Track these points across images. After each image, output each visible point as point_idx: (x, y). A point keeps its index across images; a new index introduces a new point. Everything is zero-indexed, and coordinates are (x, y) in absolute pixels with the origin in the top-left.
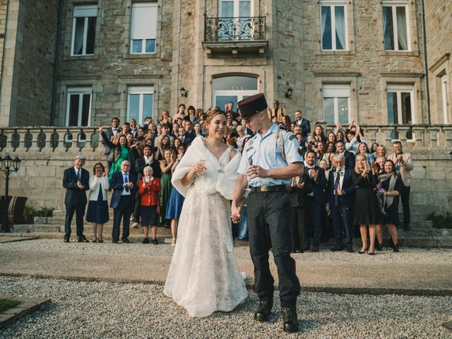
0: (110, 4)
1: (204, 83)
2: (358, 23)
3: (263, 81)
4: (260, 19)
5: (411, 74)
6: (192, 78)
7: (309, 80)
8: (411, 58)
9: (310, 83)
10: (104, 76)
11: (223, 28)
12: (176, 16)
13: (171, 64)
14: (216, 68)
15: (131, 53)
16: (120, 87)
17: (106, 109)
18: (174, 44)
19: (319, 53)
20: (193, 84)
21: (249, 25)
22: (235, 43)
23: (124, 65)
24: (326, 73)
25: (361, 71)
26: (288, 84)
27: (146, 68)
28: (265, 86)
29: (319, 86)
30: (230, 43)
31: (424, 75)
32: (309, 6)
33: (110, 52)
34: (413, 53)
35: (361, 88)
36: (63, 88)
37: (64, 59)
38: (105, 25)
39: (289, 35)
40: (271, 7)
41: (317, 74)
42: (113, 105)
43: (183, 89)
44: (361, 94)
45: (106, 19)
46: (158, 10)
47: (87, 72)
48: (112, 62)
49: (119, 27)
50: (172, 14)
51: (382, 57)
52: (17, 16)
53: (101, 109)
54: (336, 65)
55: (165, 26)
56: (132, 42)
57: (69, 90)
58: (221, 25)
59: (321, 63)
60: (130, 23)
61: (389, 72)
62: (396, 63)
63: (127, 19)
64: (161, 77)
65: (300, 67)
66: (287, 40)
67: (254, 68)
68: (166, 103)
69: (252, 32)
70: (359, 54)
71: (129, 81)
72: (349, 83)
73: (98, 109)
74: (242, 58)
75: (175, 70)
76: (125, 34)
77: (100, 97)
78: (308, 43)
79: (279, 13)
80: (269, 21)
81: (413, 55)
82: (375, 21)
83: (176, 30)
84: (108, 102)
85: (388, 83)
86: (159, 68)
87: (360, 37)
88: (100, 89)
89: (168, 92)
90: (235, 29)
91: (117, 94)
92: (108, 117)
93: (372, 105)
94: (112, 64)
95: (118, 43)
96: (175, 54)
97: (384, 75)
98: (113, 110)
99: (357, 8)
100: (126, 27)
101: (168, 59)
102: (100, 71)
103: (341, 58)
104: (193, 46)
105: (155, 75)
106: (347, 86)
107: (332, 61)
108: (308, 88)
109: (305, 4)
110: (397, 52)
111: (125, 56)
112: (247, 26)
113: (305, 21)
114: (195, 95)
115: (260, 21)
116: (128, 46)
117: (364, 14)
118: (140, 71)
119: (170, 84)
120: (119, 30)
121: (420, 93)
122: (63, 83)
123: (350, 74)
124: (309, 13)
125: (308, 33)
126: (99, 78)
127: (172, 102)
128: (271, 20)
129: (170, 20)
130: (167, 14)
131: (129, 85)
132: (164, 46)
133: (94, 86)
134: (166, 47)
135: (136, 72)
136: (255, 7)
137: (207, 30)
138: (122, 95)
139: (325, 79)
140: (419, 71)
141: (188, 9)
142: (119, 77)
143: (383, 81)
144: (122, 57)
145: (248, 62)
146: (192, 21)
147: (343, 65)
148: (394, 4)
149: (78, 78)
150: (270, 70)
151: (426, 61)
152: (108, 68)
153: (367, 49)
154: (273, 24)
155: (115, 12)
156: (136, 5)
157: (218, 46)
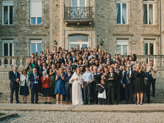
2: (132, 11)
3: (91, 37)
5: (154, 35)
6: (59, 36)
8: (154, 28)
9: (111, 39)
10: (19, 35)
12: (51, 7)
13: (49, 29)
14: (70, 31)
15: (31, 24)
16: (26, 40)
17: (20, 50)
18: (50, 20)
19: (115, 25)
20: (60, 39)
23: (27, 29)
24: (118, 34)
25: (133, 33)
26: (101, 39)
27: (38, 31)
28: (92, 40)
29: (115, 40)
30: (76, 19)
31: (159, 36)
32: (111, 3)
33: (21, 24)
34: (155, 25)
35: (133, 41)
39: (102, 16)
40: (94, 3)
41: (114, 35)
42: (24, 49)
43: (55, 41)
44: (133, 44)
45: (18, 7)
46: (42, 4)
47: (11, 33)
48: (22, 28)
49: (25, 11)
50: (49, 5)
51: (142, 27)
53: (18, 50)
54: (122, 31)
55: (46, 11)
56: (31, 18)
57: (3, 41)
58: (72, 11)
59: (116, 30)
60: (29, 9)
61: (145, 34)
62: (148, 30)
63: (28, 7)
64: (45, 35)
65: (107, 32)
66: (101, 19)
67: (87, 31)
68: (48, 48)
69: (86, 14)
70: (132, 26)
71: (30, 37)
72: (128, 39)
73: (17, 50)
74: (82, 27)
75: (51, 32)
76: (28, 15)
77: (18, 45)
78: (110, 20)
79: (97, 6)
82: (140, 11)
83: (51, 13)
84: (21, 47)
85: (144, 39)
86: (44, 31)
87: (133, 18)
88: (17, 41)
89: (49, 43)
90: (78, 13)
91: (25, 43)
92: (22, 54)
93: (137, 49)
95: (24, 19)
96: (51, 25)
97: (143, 35)
98: (24, 51)
99: (132, 4)
100: (28, 12)
101: (47, 28)
102: (17, 32)
103: (125, 27)
105: (42, 35)
106: (127, 40)
107: (121, 29)
108: (110, 41)
109: (109, 2)
110: (149, 25)
111: (28, 25)
112: (84, 11)
113: (109, 10)
114: (61, 44)
115: (90, 9)
116: (29, 21)
117: (135, 7)
118: (35, 32)
119: (49, 39)
120: (25, 13)
121: (157, 43)
122: (0, 38)
123: (128, 35)
124: (111, 7)
125: (110, 16)
126: (16, 35)
127: (50, 47)
128: (94, 9)
129: (48, 8)
130: (47, 5)
131: (30, 39)
133: (14, 39)
134: (47, 22)
135: (33, 33)
136: (87, 2)
138: (28, 44)
139: (118, 37)
140: (158, 34)
141: (56, 3)
142: (26, 35)
143: (142, 38)
144: (26, 26)
145: (84, 29)
146: (58, 9)
147: (125, 31)
148: (148, 3)
149: (7, 35)
150: (94, 32)
151: (161, 29)
152: (20, 31)
153: (136, 24)
154: (95, 11)
155: (22, 4)
156: (32, 1)
157: (71, 20)
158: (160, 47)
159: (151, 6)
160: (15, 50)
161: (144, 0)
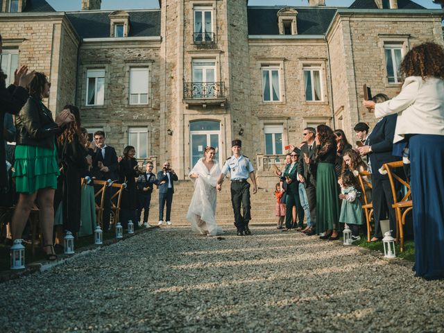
0: (114, 69)
1: (184, 126)
2: (287, 83)
3: (224, 124)
4: (221, 84)
5: (323, 117)
6: (175, 122)
7: (255, 122)
8: (323, 106)
9: (256, 124)
10: (111, 120)
11: (196, 90)
12: (162, 78)
13: (159, 112)
14: (192, 116)
15: (130, 104)
16: (123, 128)
17: (113, 144)
18: (161, 98)
19: (261, 103)
20: (176, 126)
21: (214, 87)
22: (204, 100)
23: (125, 112)
24: (266, 118)
25: (290, 116)
26: (240, 125)
27: (141, 115)
28: (225, 128)
29: (262, 126)
30: (201, 100)
31: (332, 117)
32: (254, 71)
33: (115, 103)
34: (324, 102)
35: (290, 127)
37: (82, 108)
38: (111, 84)
39: (240, 92)
40: (228, 74)
41: (260, 118)
42: (119, 141)
43: (169, 130)
44: (290, 131)
45: (111, 79)
46: (149, 74)
48: (117, 110)
49: (122, 85)
50: (159, 76)
51: (304, 106)
52: (57, 83)
54: (273, 112)
55: (154, 85)
56: (131, 95)
58: (195, 88)
59: (262, 110)
60: (129, 82)
61: (308, 116)
63: (126, 80)
64: (153, 121)
65: (248, 114)
66: (240, 96)
67: (217, 115)
68: (157, 139)
69: (216, 92)
70: (289, 104)
71: (130, 124)
72: (282, 124)
74: (209, 109)
75: (162, 116)
76: (126, 91)
77: (109, 135)
78: (254, 97)
79: (234, 78)
80: (227, 84)
81: (324, 104)
82: (299, 81)
83: (162, 88)
84: (115, 139)
85: (308, 123)
86: (151, 115)
87: (289, 92)
88: (109, 129)
89: (158, 131)
90: (204, 91)
91: (122, 133)
94: (117, 112)
95: (121, 96)
96: (162, 105)
97: (305, 118)
98: (119, 144)
99: (287, 72)
100: (127, 85)
101: (157, 108)
102: (109, 117)
103: (276, 107)
104: (176, 100)
106: (281, 126)
107: (270, 109)
108: (254, 127)
109: (251, 70)
110: (314, 102)
111: (126, 106)
112: (213, 89)
113: (252, 81)
114: (178, 134)
115: (221, 85)
116: (128, 99)
117: (292, 77)
118: (137, 117)
119: (159, 126)
120: (121, 87)
123: (282, 118)
124: (254, 76)
125: (253, 90)
126: (108, 122)
127: (161, 138)
129: (158, 81)
130: (156, 76)
131: (129, 127)
132: (154, 99)
133: (104, 127)
135: (135, 117)
136: (217, 74)
137: (185, 90)
138: (125, 134)
139: (266, 121)
140: (328, 115)
141: (171, 74)
142: (122, 121)
143: (304, 122)
144: (124, 107)
145: (214, 111)
146: (174, 83)
147: (277, 112)
148: (312, 69)
149: (92, 122)
150: (228, 117)
151: (333, 108)
152: (114, 115)
153: (294, 101)
154: (230, 85)
155: (118, 75)
156: (132, 69)
157: (193, 102)
159: (316, 73)
161: (304, 65)
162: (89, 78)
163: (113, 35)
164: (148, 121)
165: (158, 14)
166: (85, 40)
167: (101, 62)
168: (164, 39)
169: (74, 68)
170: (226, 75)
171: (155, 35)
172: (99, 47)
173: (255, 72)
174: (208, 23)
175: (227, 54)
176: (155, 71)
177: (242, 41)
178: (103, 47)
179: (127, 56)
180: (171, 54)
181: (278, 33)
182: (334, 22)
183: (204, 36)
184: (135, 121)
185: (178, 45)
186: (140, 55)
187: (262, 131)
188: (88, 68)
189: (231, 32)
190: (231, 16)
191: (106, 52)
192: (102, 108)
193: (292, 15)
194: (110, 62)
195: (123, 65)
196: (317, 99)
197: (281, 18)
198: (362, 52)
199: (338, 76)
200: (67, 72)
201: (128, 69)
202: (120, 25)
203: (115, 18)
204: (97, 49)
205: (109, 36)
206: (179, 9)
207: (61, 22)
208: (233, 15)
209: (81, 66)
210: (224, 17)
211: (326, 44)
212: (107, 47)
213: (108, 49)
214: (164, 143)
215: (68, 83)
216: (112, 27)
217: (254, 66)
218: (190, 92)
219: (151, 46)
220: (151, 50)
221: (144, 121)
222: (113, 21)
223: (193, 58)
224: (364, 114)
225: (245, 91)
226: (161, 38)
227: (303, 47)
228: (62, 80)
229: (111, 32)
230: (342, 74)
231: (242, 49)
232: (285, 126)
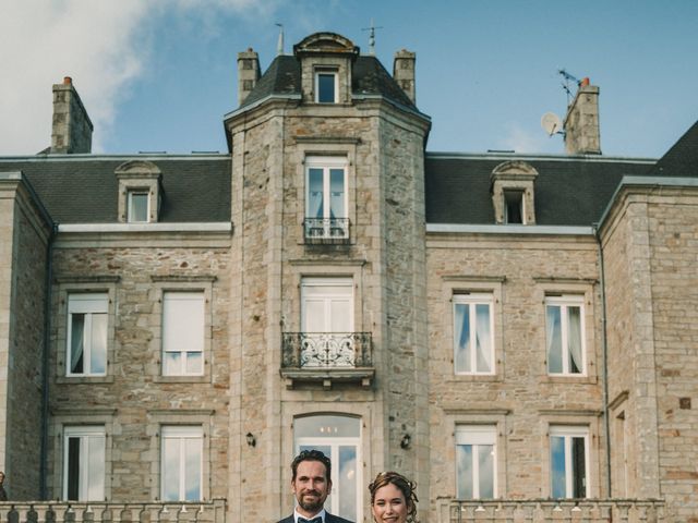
0: (127, 295)
1: (281, 427)
2: (508, 333)
3: (368, 425)
4: (363, 337)
5: (584, 411)
6: (263, 418)
7: (436, 419)
8: (585, 387)
9: (437, 424)
10: (123, 409)
11: (309, 349)
12: (235, 318)
13: (228, 392)
14: (299, 405)
15: (165, 374)
16: (149, 427)
17: (127, 462)
18: (232, 363)
19: (450, 379)
20: (265, 427)
21: (348, 344)
22: (328, 371)
23: (154, 392)
24: (461, 410)
25: (513, 406)
26: (404, 427)
27: (189, 399)
28: (371, 433)
29: (451, 428)
30: (320, 371)
31: (602, 413)
32: (437, 305)
33: (131, 372)
34: (588, 378)
35: (511, 432)
36: (58, 428)
37: (59, 381)
38: (121, 329)
39: (406, 353)
41: (448, 411)
42: (140, 456)
43: (250, 435)
44: (512, 440)
45: (122, 318)
46: (206, 308)
48: (135, 388)
49: (145, 332)
50: (227, 313)
51: (543, 386)
53: (121, 462)
54: (476, 396)
55: (217, 332)
56: (165, 355)
57: (67, 430)
58: (306, 344)
59: (453, 394)
60: (162, 326)
61: (552, 408)
63: (155, 319)
64: (214, 412)
65: (421, 401)
66: (404, 361)
67: (355, 404)
68: (223, 453)
69: (351, 355)
70: (510, 381)
71: (163, 419)
72: (495, 424)
73: (116, 462)
74: (337, 390)
75: (235, 403)
76: (154, 345)
77: (119, 443)
78: (435, 363)
79: (391, 321)
80: (377, 335)
81: (588, 382)
82: (535, 329)
83: (234, 340)
84: (131, 451)
85: (551, 424)
86: (210, 398)
87: (511, 353)
88: (118, 431)
89: (225, 436)
90: (328, 351)
91: (145, 439)
92: (132, 473)
93: (527, 457)
94: (135, 392)
95: (144, 357)
96: (235, 379)
97: (544, 412)
98: (140, 463)
99: (508, 309)
100: (156, 332)
101: (223, 385)
102: (119, 402)
103: (483, 386)
104: (264, 369)
105: (203, 411)
106: (492, 428)
107: (470, 391)
108: (433, 430)
109: (430, 302)
110: (566, 378)
111: (155, 379)
112: (345, 347)
113: (431, 328)
114: (270, 445)
115: (364, 339)
116: (159, 363)
117: (519, 320)
118: (180, 403)
119: (228, 423)
120: (145, 337)
121: (597, 439)
122: (58, 420)
123: (495, 411)
124: (436, 317)
125: (434, 348)
126: (115, 413)
127: (231, 451)
128: (379, 332)
129: (225, 323)
130: (219, 313)
131: (163, 425)
132: (216, 364)
133: (108, 426)
134: (219, 366)
135: (176, 404)
136: (356, 312)
137: (286, 347)
138: (154, 440)
139: (461, 418)
140: (596, 406)
141: (254, 309)
142: (148, 411)
143: (543, 422)
144: (151, 381)
145: (347, 395)
146: (260, 330)
147: (485, 397)
148: (563, 303)
149: (83, 412)
150: (378, 408)
151: (606, 391)
152: (130, 397)
153: (522, 373)
154: (383, 339)
155: (137, 308)
156: (169, 296)
157: (304, 375)
158: (604, 452)
159: (574, 311)
160: (110, 459)
161: (548, 294)
162: (73, 314)
163: (126, 217)
164: (204, 412)
165: (225, 167)
166: (63, 228)
167: (99, 279)
168: (238, 231)
169: (41, 292)
170: (375, 316)
171: (218, 219)
172: (93, 244)
173: (438, 307)
174: (337, 194)
175: (377, 267)
176: (219, 302)
177: (412, 238)
178: (103, 244)
179: (158, 266)
180: (256, 264)
181: (492, 221)
182: (616, 204)
183: (327, 226)
184: (174, 412)
185: (270, 247)
186: (184, 265)
187: (450, 439)
188: (70, 292)
189: (387, 217)
190: (388, 179)
191: (110, 256)
192: (103, 383)
193: (526, 178)
194: (118, 280)
195: (148, 285)
196: (575, 369)
197: (500, 185)
198: (672, 275)
199: (619, 324)
200: (27, 304)
201: (158, 295)
202: (141, 192)
203: (130, 176)
204: (91, 250)
205: (115, 220)
206: (273, 164)
207: (13, 194)
208: (394, 177)
209: (54, 288)
210: (373, 184)
211: (597, 247)
212: (112, 244)
213: (115, 249)
214: (237, 463)
215: (29, 327)
216: (122, 198)
217: (436, 295)
218: (295, 353)
219: (211, 244)
220: (210, 252)
221: (195, 412)
222: (124, 184)
223: (303, 276)
224: (670, 412)
225: (415, 350)
226: (233, 227)
227: (546, 253)
228: (18, 323)
229: (121, 209)
230: (627, 321)
231: (411, 256)
232: (501, 428)
